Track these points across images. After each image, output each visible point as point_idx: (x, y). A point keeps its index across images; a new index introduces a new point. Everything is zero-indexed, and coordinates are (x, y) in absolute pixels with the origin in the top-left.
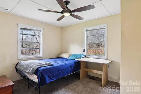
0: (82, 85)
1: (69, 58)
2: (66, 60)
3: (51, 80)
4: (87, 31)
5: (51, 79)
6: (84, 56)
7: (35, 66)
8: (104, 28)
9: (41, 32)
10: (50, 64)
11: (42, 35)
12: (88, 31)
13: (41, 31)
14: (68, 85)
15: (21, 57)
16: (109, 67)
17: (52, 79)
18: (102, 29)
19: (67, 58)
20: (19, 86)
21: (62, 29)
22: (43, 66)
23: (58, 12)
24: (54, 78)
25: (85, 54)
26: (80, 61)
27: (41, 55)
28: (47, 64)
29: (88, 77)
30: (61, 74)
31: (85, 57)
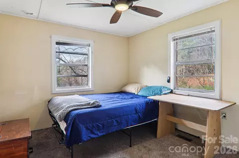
0: (160, 151)
1: (139, 94)
2: (132, 98)
3: (93, 136)
4: (174, 40)
5: (92, 133)
6: (169, 91)
7: (67, 106)
8: (214, 31)
9: (90, 48)
10: (94, 105)
11: (92, 52)
12: (177, 39)
13: (89, 46)
14: (131, 146)
15: (57, 90)
16: (224, 117)
17: (95, 134)
18: (209, 32)
19: (136, 94)
20: (50, 138)
21: (129, 40)
22: (82, 107)
23: (104, 5)
24: (98, 132)
25: (171, 85)
26: (158, 101)
27: (90, 87)
28: (89, 104)
29: (177, 134)
30: (115, 123)
31: (172, 92)
